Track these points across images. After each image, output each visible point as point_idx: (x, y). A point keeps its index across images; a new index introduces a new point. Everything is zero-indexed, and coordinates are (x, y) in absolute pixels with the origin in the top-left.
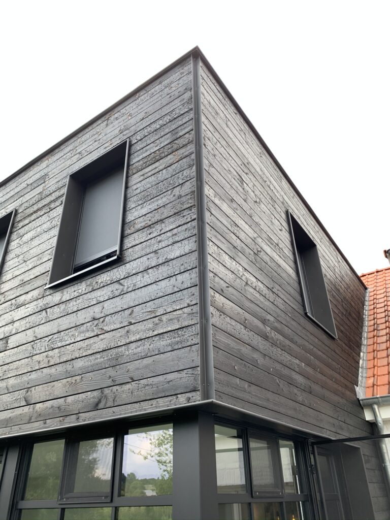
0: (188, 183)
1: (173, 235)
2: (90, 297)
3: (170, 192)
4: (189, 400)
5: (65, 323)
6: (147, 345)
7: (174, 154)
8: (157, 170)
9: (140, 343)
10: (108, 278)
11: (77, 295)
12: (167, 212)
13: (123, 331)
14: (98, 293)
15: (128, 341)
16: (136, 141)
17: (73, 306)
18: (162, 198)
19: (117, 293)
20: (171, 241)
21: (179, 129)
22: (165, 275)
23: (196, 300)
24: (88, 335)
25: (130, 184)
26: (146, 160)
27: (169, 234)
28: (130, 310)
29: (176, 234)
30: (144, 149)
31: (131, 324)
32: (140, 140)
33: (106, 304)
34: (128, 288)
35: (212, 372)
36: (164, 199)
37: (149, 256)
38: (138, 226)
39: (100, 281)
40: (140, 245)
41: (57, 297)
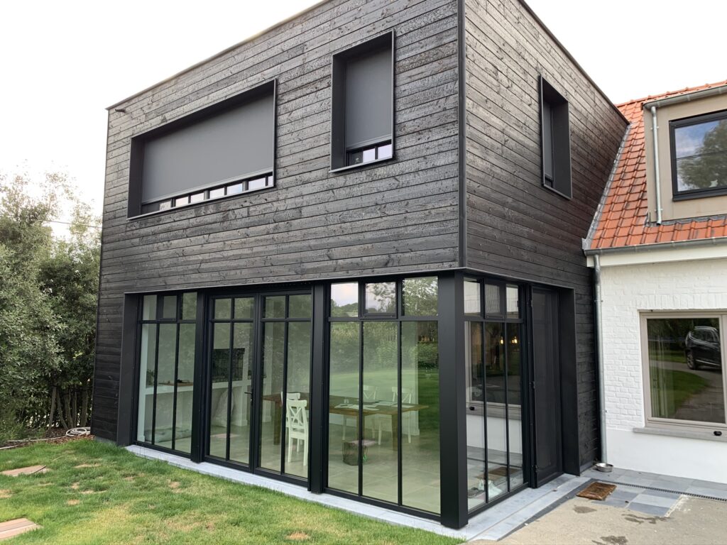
0: (451, 97)
1: (439, 145)
2: (371, 186)
3: (435, 102)
4: (451, 266)
5: (352, 203)
6: (420, 229)
7: (439, 61)
8: (423, 75)
9: (415, 227)
10: (385, 173)
11: (359, 182)
12: (433, 121)
13: (402, 217)
14: (377, 184)
15: (406, 224)
16: (401, 34)
17: (357, 191)
18: (429, 106)
19: (394, 187)
20: (437, 151)
21: (444, 34)
22: (433, 179)
23: (456, 202)
24: (373, 216)
25: (398, 84)
26: (412, 61)
27: (436, 143)
28: (406, 202)
29: (441, 145)
30: (410, 47)
31: (407, 212)
32: (405, 34)
33: (386, 194)
34: (403, 184)
35: (467, 251)
36: (431, 108)
37: (419, 160)
38: (408, 130)
39: (378, 174)
40: (410, 148)
41: (341, 180)
